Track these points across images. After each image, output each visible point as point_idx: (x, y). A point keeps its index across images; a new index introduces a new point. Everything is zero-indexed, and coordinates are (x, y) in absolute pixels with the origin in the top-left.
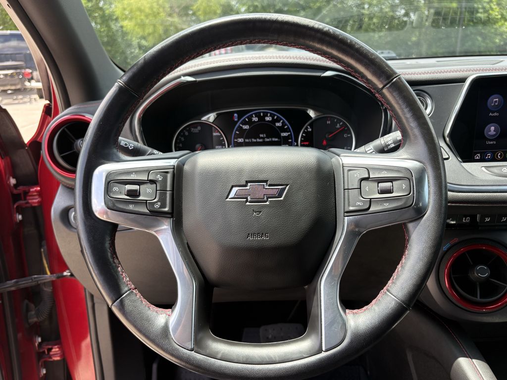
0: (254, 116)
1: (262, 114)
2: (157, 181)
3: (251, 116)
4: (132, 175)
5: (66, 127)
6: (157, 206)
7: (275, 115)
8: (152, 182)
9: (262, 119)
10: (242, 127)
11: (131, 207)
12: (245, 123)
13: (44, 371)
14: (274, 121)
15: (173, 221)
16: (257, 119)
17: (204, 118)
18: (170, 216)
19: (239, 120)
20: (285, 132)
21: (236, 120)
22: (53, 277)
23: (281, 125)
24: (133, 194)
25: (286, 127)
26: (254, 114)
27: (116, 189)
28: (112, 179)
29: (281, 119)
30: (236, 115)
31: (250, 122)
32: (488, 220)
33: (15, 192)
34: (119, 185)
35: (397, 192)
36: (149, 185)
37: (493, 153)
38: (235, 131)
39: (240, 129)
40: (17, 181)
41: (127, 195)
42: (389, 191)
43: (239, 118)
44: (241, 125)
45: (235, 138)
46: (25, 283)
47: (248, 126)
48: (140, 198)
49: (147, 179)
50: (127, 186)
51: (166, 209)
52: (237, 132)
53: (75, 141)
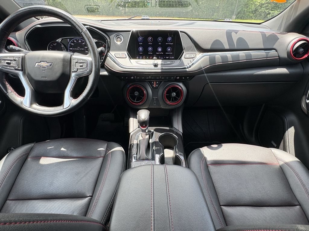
1: (77, 40)
3: (74, 40)
4: (8, 58)
6: (17, 67)
7: (82, 40)
8: (15, 60)
17: (57, 40)
18: (22, 71)
19: (70, 41)
21: (69, 41)
24: (9, 63)
30: (68, 39)
32: (138, 78)
34: (4, 60)
35: (84, 66)
37: (142, 57)
38: (69, 45)
39: (71, 45)
41: (7, 64)
42: (82, 66)
44: (71, 43)
45: (69, 48)
47: (73, 44)
48: (11, 65)
49: (13, 59)
50: (6, 61)
51: (20, 69)
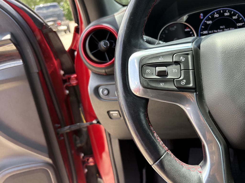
0: (215, 13)
1: (222, 11)
2: (180, 62)
3: (214, 14)
4: (160, 59)
5: (93, 34)
6: (183, 83)
7: (232, 11)
8: (177, 63)
9: (221, 15)
10: (206, 23)
11: (162, 85)
12: (208, 19)
13: (86, 170)
14: (231, 15)
15: (196, 95)
16: (218, 15)
17: (179, 20)
18: (194, 91)
20: (240, 23)
21: (202, 18)
22: (88, 124)
23: (237, 18)
24: (163, 74)
25: (241, 19)
26: (216, 12)
27: (148, 71)
28: (145, 63)
29: (237, 13)
30: (201, 14)
31: (213, 18)
33: (64, 78)
34: (151, 68)
36: (174, 66)
38: (201, 26)
40: (64, 72)
41: (158, 76)
43: (204, 17)
44: (206, 21)
45: (201, 31)
46: (74, 127)
47: (211, 21)
48: (169, 77)
49: (172, 61)
50: (157, 68)
51: (191, 85)
52: (203, 27)
53: (98, 43)
